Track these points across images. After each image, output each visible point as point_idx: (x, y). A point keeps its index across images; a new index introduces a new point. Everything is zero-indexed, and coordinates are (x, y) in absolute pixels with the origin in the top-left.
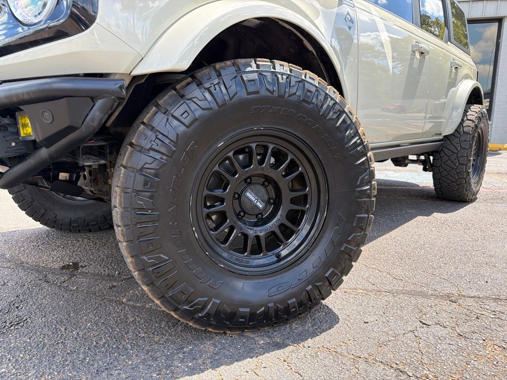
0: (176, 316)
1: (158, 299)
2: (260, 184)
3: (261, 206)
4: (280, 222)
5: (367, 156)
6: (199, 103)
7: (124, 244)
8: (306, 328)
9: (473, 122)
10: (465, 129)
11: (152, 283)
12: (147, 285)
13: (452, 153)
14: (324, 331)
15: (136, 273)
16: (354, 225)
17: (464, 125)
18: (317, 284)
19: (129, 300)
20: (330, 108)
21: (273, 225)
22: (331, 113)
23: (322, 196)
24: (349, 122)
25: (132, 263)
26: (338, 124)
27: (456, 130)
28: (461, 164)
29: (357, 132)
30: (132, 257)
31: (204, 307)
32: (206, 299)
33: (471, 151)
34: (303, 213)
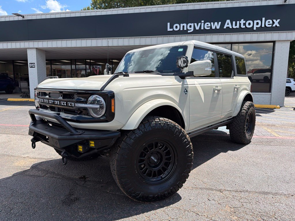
0: (130, 197)
1: (125, 192)
2: (155, 154)
3: (156, 161)
4: (162, 166)
5: (189, 144)
6: (138, 134)
7: (117, 176)
8: (171, 201)
9: (246, 110)
10: (242, 114)
11: (124, 187)
12: (122, 188)
13: (237, 124)
14: (176, 202)
15: (119, 184)
16: (186, 167)
17: (242, 112)
18: (174, 187)
19: (110, 192)
20: (177, 131)
21: (159, 167)
22: (177, 133)
23: (176, 158)
24: (183, 135)
25: (118, 181)
26: (180, 136)
27: (238, 114)
28: (241, 129)
29: (186, 137)
30: (119, 180)
31: (139, 195)
32: (139, 192)
33: (245, 123)
34: (170, 163)
